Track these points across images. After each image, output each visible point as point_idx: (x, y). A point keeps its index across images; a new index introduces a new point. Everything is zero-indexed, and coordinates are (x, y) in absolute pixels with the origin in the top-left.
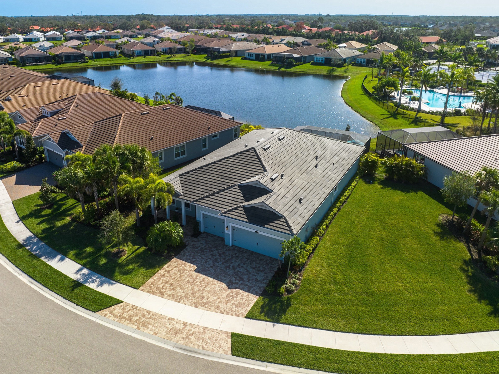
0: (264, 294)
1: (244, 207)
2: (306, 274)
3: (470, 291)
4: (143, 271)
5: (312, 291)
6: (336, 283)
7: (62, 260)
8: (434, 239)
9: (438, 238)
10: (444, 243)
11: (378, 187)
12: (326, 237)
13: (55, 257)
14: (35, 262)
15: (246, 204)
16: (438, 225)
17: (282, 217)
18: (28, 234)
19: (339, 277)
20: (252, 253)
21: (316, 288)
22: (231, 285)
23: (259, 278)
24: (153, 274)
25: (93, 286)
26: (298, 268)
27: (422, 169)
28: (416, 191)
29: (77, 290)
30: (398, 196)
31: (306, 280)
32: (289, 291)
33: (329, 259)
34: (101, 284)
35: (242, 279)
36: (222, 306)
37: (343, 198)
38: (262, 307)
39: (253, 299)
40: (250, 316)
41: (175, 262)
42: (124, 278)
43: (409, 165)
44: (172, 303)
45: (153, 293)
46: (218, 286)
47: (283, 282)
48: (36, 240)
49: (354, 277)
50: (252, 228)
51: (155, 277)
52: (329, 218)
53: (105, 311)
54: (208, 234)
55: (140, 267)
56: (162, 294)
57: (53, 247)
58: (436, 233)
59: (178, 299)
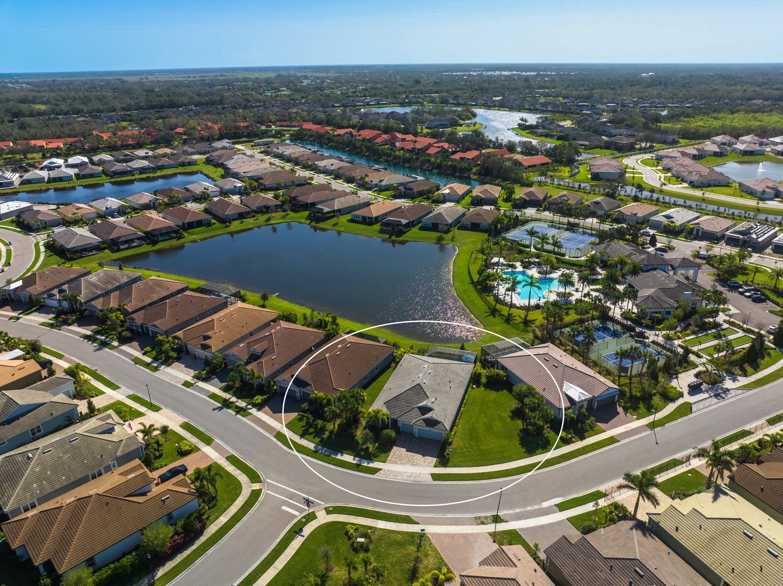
0: (438, 457)
1: (423, 419)
2: (454, 446)
3: (520, 444)
4: (383, 455)
5: (457, 453)
6: (466, 448)
7: (342, 455)
8: (509, 420)
9: (510, 419)
10: (513, 422)
11: (482, 389)
12: (459, 426)
13: (337, 455)
14: (330, 458)
15: (423, 417)
16: (511, 412)
17: (441, 422)
18: (313, 445)
19: (467, 445)
20: (428, 439)
21: (458, 451)
22: (424, 455)
23: (435, 450)
24: (389, 455)
25: (365, 464)
26: (450, 444)
27: (505, 376)
28: (502, 390)
29: (360, 468)
30: (493, 395)
31: (454, 449)
32: (448, 454)
33: (462, 437)
34: (368, 463)
35: (427, 452)
36: (423, 464)
37: (465, 401)
38: (439, 462)
39: (435, 460)
40: (435, 466)
41: (395, 448)
42: (376, 459)
43: (498, 375)
44: (402, 466)
45: (393, 463)
46: (419, 456)
47: (445, 451)
48: (320, 447)
49: (473, 444)
50: (428, 429)
51: (390, 456)
52: (460, 415)
53: (378, 474)
54: (404, 432)
55: (381, 453)
56: (397, 463)
57: (333, 450)
58: (510, 417)
59: (405, 464)
